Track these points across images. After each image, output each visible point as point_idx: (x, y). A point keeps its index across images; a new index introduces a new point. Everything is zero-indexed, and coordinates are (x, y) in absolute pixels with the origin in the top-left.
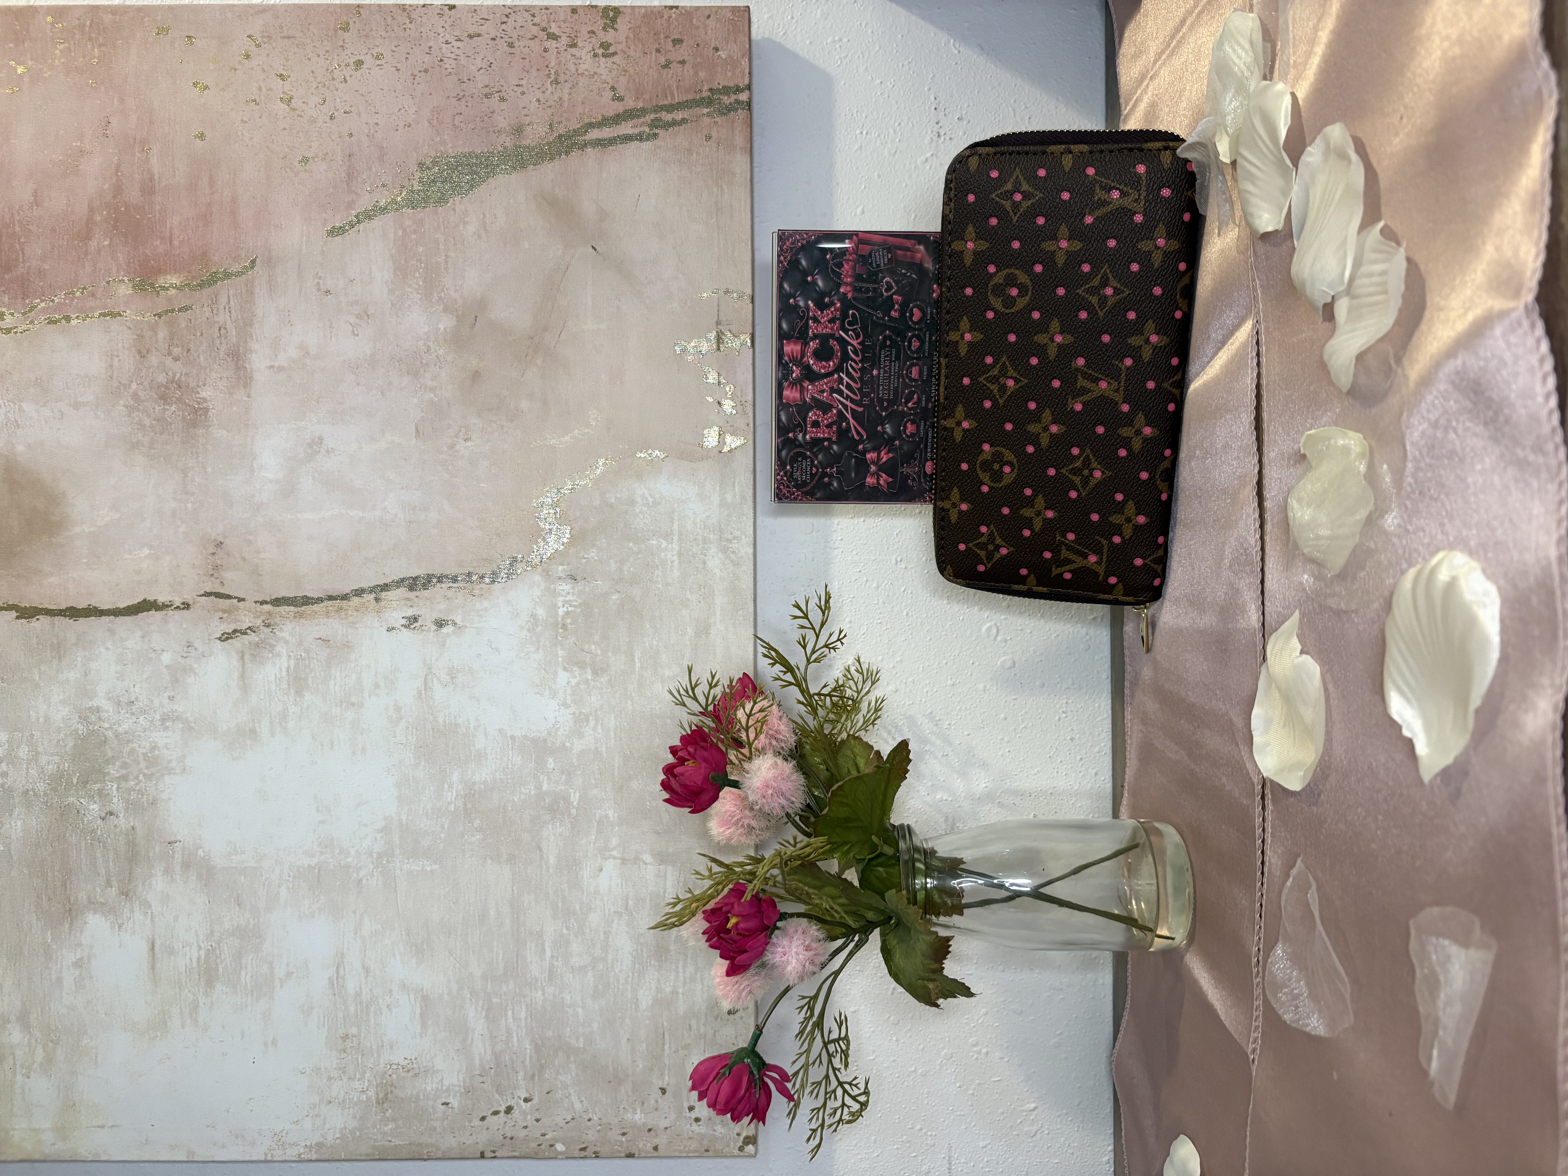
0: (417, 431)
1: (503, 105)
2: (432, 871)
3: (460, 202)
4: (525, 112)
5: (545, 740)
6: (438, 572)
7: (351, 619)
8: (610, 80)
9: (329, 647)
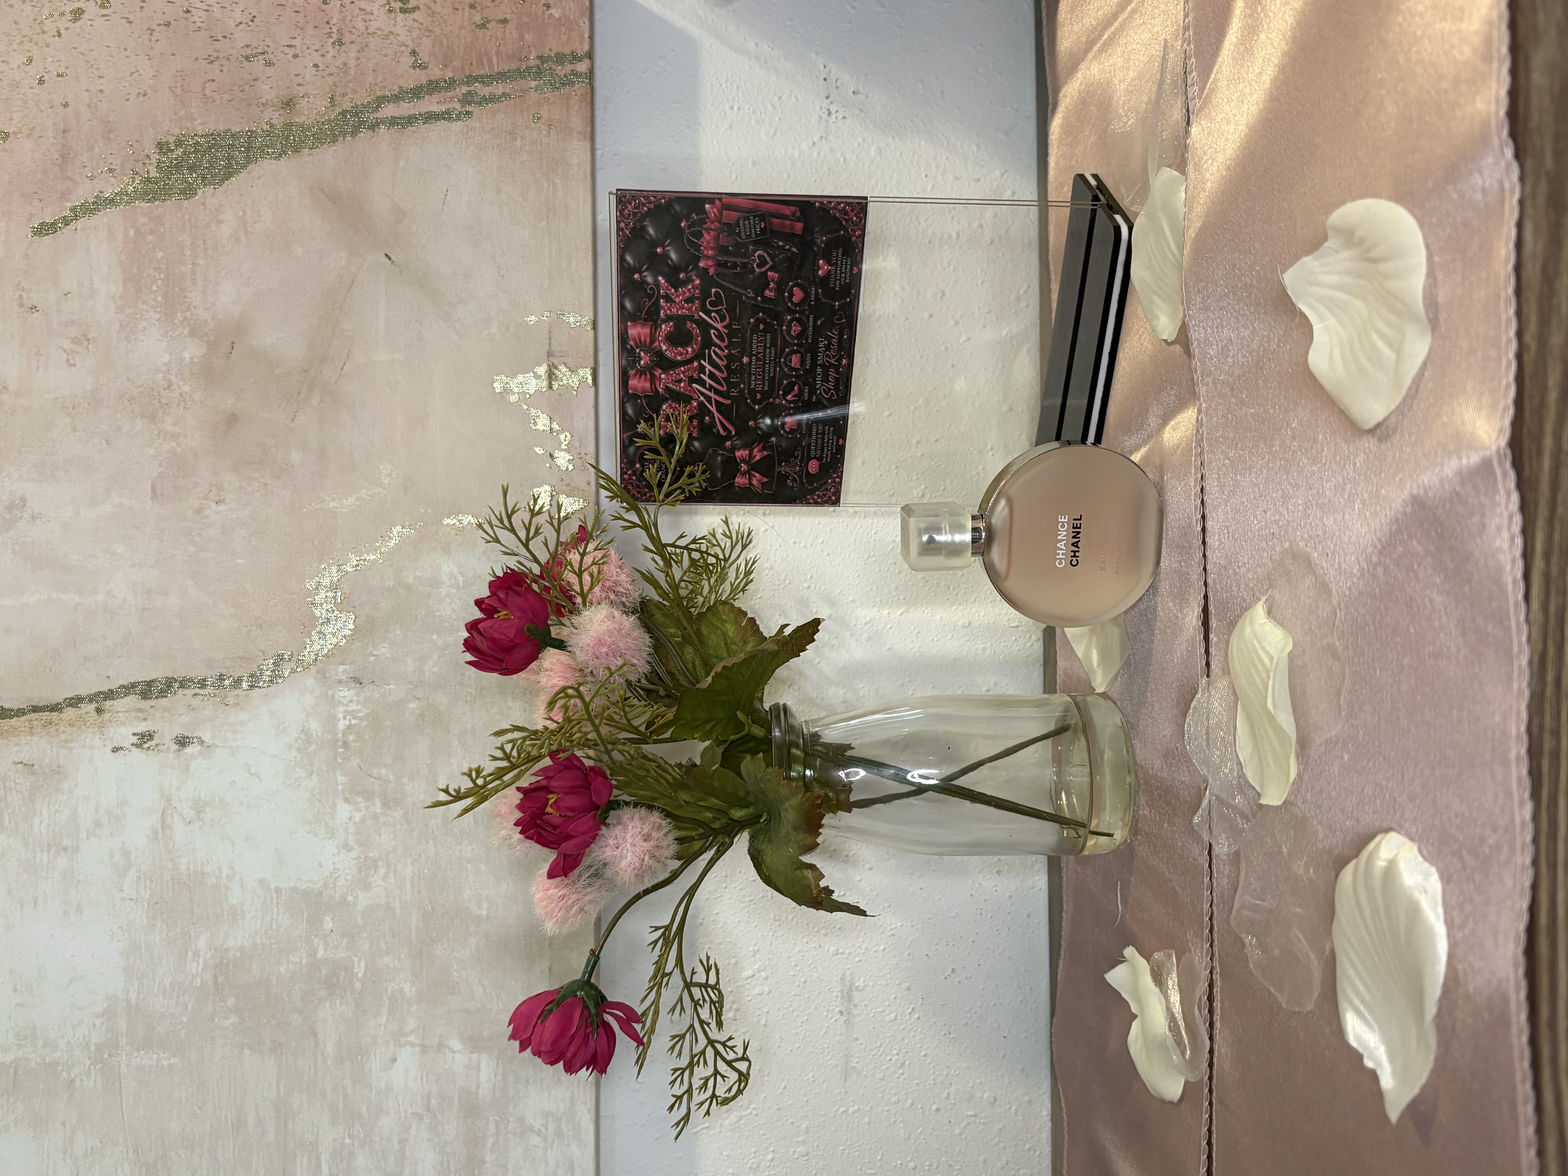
0: (154, 490)
1: (270, 71)
2: (170, 1066)
3: (213, 195)
4: (299, 80)
5: (320, 893)
6: (179, 674)
7: (63, 737)
8: (410, 42)
9: (33, 773)
